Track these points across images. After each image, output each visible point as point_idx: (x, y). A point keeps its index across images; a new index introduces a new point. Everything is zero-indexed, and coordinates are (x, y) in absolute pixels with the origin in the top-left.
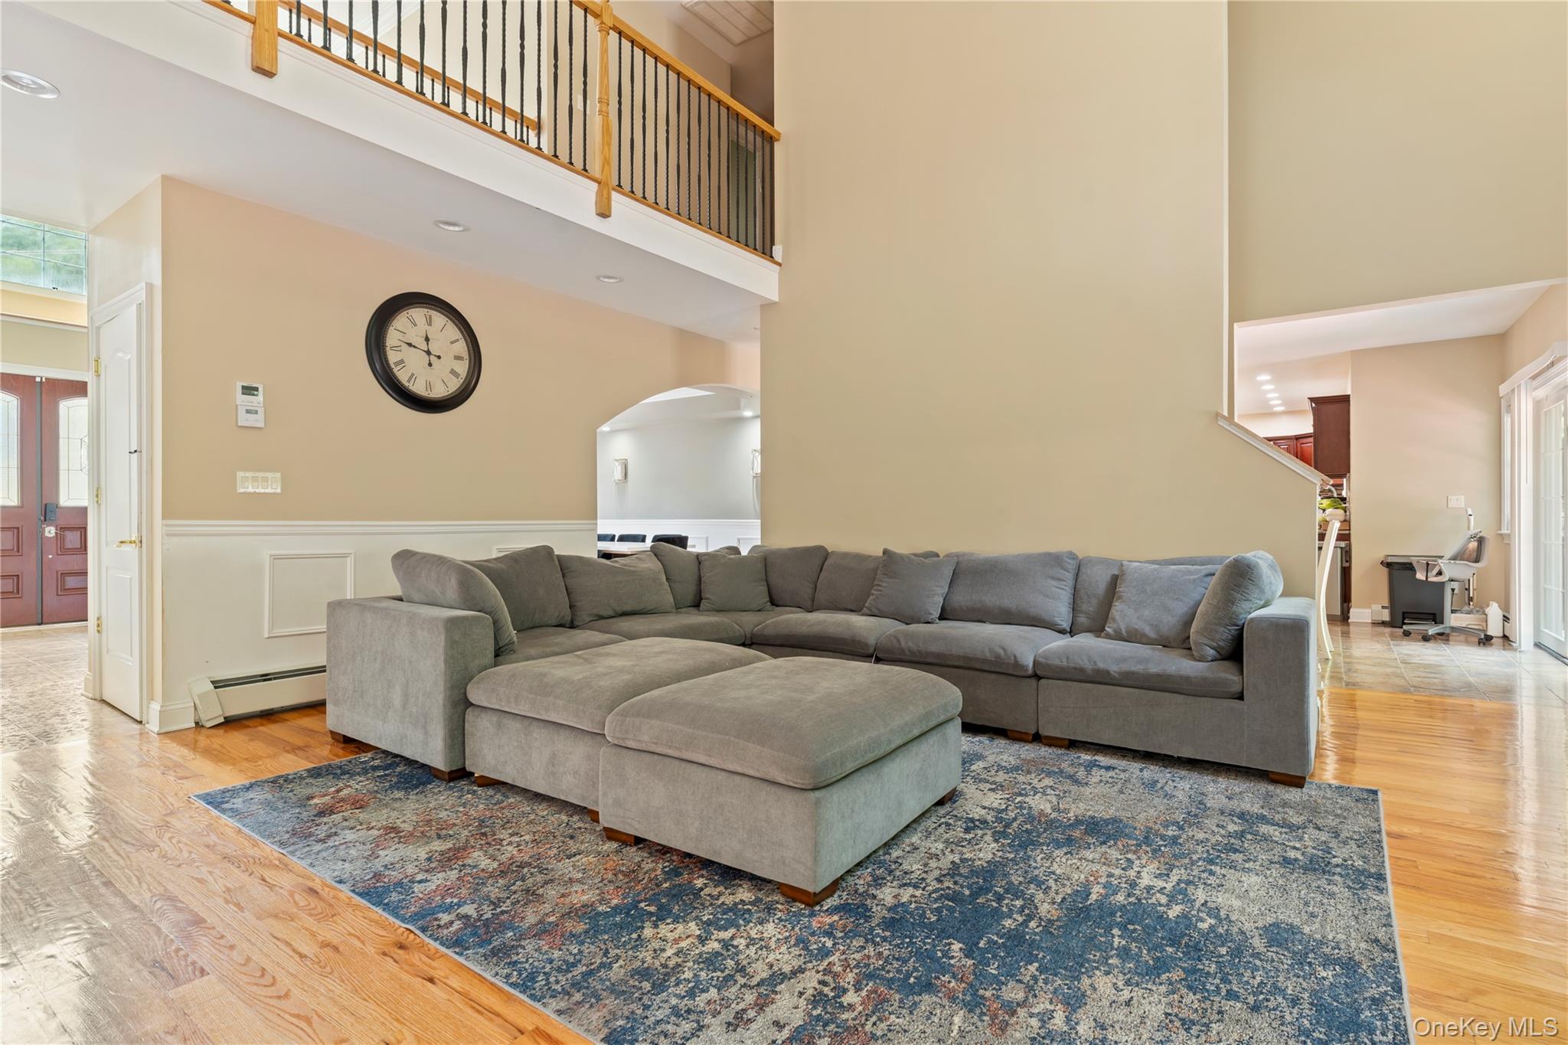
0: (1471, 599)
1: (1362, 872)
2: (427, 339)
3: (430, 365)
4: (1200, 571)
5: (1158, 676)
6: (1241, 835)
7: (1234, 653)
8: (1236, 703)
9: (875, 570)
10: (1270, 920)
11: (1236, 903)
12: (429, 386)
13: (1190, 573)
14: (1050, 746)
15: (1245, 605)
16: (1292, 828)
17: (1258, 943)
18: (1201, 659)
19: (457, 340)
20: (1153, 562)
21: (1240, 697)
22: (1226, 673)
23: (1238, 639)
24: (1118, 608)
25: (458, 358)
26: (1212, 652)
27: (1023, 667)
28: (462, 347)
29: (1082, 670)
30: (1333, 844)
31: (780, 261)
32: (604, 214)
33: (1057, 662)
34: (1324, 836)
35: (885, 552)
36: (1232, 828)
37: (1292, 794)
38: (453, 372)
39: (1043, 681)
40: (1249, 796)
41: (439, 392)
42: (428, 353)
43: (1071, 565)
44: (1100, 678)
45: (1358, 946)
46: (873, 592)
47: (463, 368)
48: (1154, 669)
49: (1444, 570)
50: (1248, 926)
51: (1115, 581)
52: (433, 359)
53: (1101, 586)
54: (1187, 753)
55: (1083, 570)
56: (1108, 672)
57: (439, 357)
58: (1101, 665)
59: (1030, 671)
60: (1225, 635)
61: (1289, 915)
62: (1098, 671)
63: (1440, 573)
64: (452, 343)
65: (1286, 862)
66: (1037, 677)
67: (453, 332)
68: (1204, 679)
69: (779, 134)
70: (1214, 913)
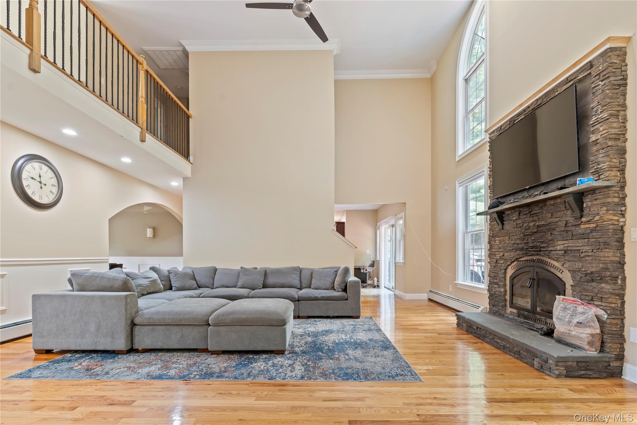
0: (371, 277)
1: (377, 329)
2: (40, 176)
3: (41, 188)
4: (333, 270)
5: (329, 296)
6: (354, 328)
7: (345, 290)
8: (346, 301)
9: (239, 273)
10: (368, 338)
11: (361, 337)
12: (41, 197)
13: (331, 271)
14: (302, 319)
15: (347, 278)
16: (362, 325)
17: (369, 342)
18: (339, 292)
19: (53, 178)
20: (322, 269)
21: (347, 300)
22: (344, 294)
23: (346, 286)
24: (314, 281)
25: (53, 185)
26: (341, 290)
27: (295, 298)
28: (54, 181)
29: (311, 297)
30: (370, 326)
31: (192, 162)
32: (143, 140)
33: (304, 296)
34: (368, 326)
35: (242, 268)
36: (352, 327)
37: (358, 320)
38: (51, 192)
39: (300, 302)
40: (351, 321)
41: (45, 201)
42: (40, 182)
43: (299, 270)
44: (316, 299)
45: (383, 339)
46: (239, 280)
47: (55, 190)
48: (328, 295)
49: (367, 269)
50: (365, 340)
51: (312, 274)
52: (43, 186)
53: (308, 276)
54: (336, 315)
55: (302, 271)
56: (317, 297)
57: (45, 185)
58: (316, 296)
59: (297, 299)
60: (344, 285)
61: (370, 337)
62: (315, 297)
63: (366, 270)
64: (51, 178)
65: (364, 330)
66: (299, 300)
67: (51, 174)
68: (340, 296)
69: (192, 116)
70: (359, 339)
